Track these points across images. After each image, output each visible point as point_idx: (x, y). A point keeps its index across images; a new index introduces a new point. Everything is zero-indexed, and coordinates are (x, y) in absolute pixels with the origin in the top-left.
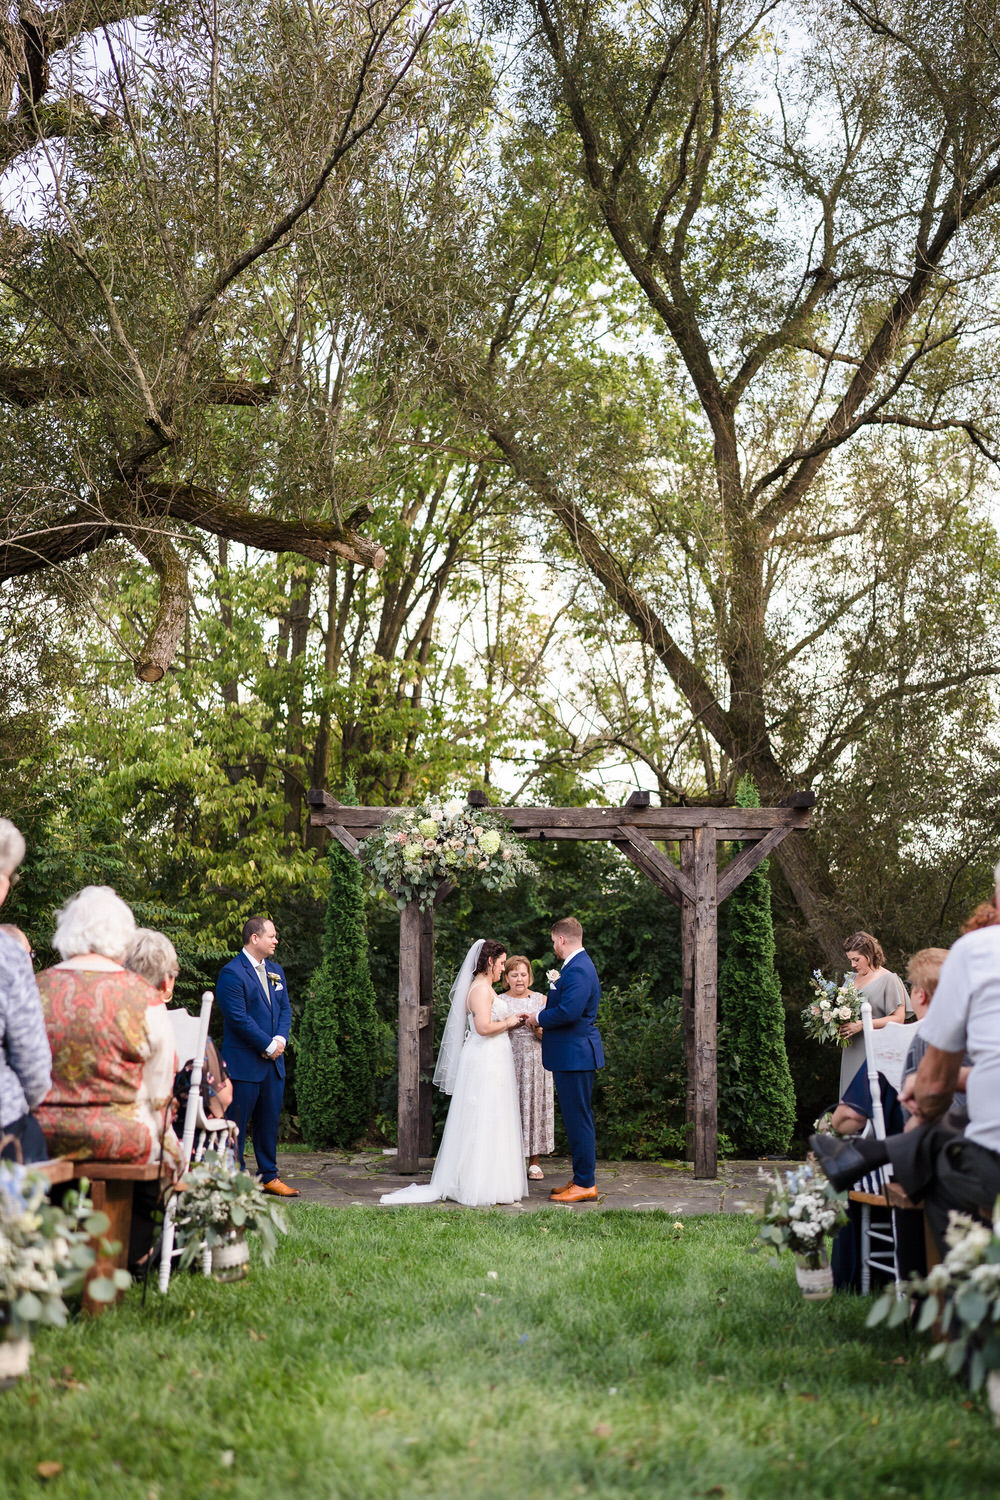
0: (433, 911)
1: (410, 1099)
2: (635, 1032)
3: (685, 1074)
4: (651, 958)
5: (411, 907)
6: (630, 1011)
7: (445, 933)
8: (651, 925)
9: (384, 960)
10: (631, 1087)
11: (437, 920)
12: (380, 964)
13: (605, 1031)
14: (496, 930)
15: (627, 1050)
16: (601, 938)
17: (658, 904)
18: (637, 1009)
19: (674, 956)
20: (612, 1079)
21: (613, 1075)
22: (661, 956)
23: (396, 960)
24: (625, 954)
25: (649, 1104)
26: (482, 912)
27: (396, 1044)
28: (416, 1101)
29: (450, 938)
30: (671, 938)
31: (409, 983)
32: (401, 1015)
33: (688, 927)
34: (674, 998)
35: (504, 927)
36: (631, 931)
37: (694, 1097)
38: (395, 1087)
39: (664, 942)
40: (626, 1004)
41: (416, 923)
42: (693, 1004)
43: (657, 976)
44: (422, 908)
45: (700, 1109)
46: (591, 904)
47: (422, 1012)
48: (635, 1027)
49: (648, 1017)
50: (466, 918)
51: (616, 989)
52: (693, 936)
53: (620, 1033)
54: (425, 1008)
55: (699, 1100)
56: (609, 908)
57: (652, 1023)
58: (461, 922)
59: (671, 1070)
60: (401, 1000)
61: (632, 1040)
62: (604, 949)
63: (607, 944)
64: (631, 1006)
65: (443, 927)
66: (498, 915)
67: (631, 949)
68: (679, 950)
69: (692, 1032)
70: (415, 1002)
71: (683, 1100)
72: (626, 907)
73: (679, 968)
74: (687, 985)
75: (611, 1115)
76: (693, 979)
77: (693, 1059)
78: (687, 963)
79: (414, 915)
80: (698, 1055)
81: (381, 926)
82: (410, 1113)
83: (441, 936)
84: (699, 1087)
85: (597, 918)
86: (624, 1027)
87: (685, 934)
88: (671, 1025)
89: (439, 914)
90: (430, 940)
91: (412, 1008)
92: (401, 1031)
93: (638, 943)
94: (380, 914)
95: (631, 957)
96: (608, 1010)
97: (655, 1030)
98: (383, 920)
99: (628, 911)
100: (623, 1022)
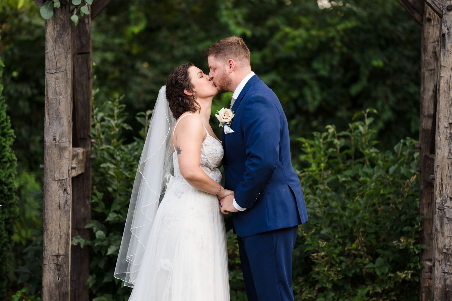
0: (91, 25)
1: (59, 267)
2: (354, 185)
3: (420, 240)
4: (381, 91)
5: (60, 15)
6: (348, 157)
7: (109, 56)
8: (382, 48)
9: (27, 90)
10: (348, 255)
11: (97, 39)
12: (21, 96)
13: (316, 182)
14: (177, 53)
15: (344, 208)
16: (316, 65)
17: (393, 21)
18: (359, 155)
19: (412, 89)
20: (323, 244)
21: (326, 238)
22: (394, 89)
23: (41, 89)
24: (347, 86)
25: (372, 277)
26: (159, 28)
27: (41, 197)
28: (68, 269)
29: (117, 63)
30: (409, 66)
31: (58, 117)
32: (47, 159)
33: (430, 48)
34: (409, 141)
35: (188, 50)
36: (356, 57)
37: (431, 269)
38: (39, 254)
39: (400, 70)
40: (342, 149)
41: (67, 38)
42: (432, 149)
43: (388, 115)
44: (75, 18)
45: (439, 284)
46: (304, 20)
47: (75, 156)
48: (355, 178)
49: (373, 165)
50: (137, 38)
51: (331, 129)
52: (436, 57)
53: (336, 186)
54: (80, 150)
55: (437, 272)
56: (328, 25)
57: (378, 173)
58: (131, 42)
59: (402, 234)
60: (48, 139)
61: (350, 195)
62: (320, 79)
63: (324, 72)
64: (351, 151)
65: (106, 48)
66: (180, 33)
67: (355, 79)
68: (418, 81)
69: (430, 185)
70: (67, 141)
71: (417, 273)
72: (350, 24)
73: (417, 104)
74: (427, 124)
75: (322, 290)
76: (434, 117)
77: (431, 220)
78: (428, 95)
79: (63, 27)
80: (438, 213)
81: (21, 44)
82: (59, 286)
83: (104, 61)
84: (438, 256)
85: (311, 39)
86: (342, 179)
87: (427, 57)
88: (404, 177)
89: (100, 28)
90: (87, 61)
91: (62, 149)
92: (48, 179)
93: (365, 72)
94: (20, 29)
95: (355, 89)
96: (321, 155)
97: (381, 182)
98: (24, 36)
99: (353, 30)
100: (339, 172)
